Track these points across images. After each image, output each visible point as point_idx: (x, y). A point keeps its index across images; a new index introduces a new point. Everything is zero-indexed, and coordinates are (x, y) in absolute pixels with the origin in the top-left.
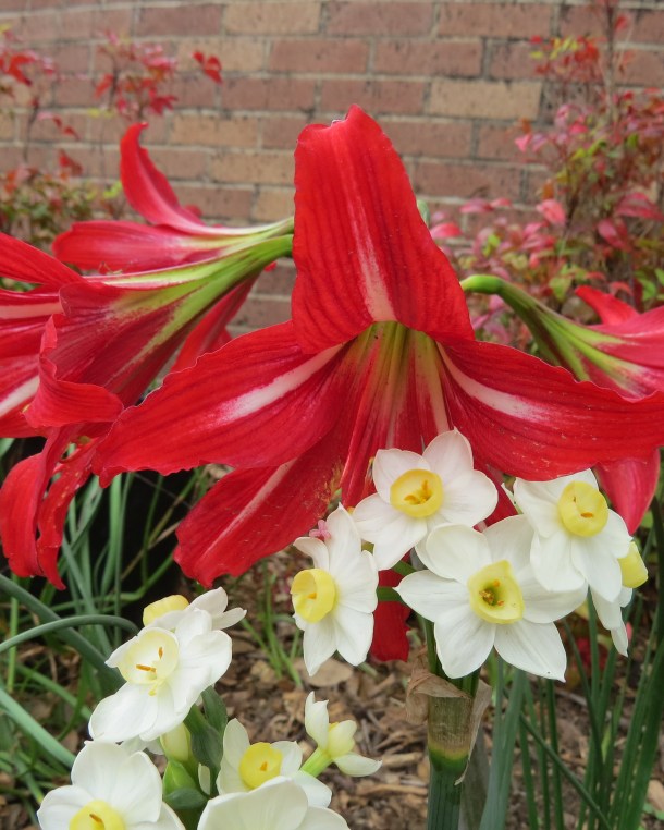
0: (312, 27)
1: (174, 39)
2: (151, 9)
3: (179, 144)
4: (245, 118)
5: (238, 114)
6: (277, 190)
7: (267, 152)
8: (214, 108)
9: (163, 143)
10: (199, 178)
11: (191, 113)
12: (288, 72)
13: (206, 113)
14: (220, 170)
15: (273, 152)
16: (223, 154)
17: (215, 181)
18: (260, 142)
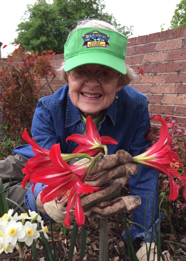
0: (180, 47)
1: (143, 54)
2: (137, 47)
3: (143, 83)
4: (160, 75)
5: (158, 74)
6: (169, 95)
7: (166, 84)
8: (152, 73)
9: (139, 83)
10: (147, 92)
11: (146, 74)
12: (173, 61)
13: (150, 74)
14: (153, 90)
15: (168, 84)
16: (154, 85)
17: (152, 93)
18: (164, 81)
